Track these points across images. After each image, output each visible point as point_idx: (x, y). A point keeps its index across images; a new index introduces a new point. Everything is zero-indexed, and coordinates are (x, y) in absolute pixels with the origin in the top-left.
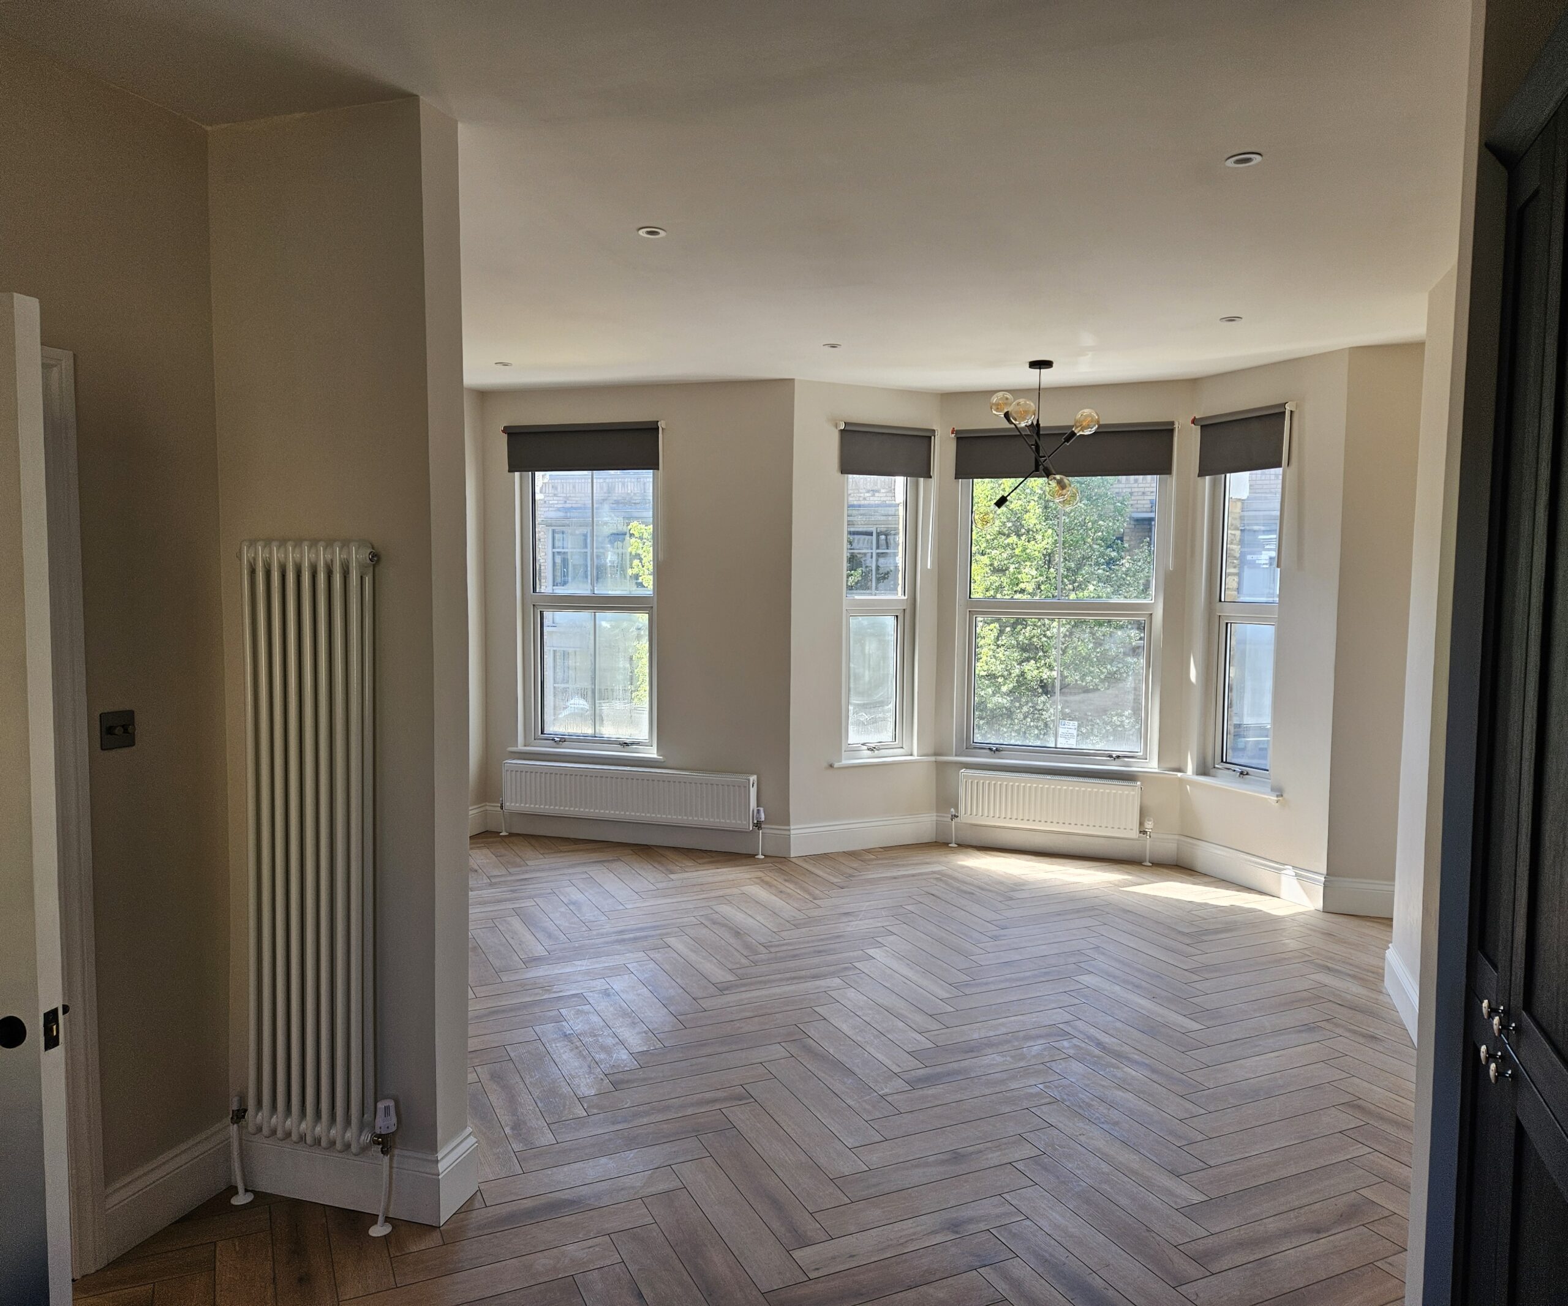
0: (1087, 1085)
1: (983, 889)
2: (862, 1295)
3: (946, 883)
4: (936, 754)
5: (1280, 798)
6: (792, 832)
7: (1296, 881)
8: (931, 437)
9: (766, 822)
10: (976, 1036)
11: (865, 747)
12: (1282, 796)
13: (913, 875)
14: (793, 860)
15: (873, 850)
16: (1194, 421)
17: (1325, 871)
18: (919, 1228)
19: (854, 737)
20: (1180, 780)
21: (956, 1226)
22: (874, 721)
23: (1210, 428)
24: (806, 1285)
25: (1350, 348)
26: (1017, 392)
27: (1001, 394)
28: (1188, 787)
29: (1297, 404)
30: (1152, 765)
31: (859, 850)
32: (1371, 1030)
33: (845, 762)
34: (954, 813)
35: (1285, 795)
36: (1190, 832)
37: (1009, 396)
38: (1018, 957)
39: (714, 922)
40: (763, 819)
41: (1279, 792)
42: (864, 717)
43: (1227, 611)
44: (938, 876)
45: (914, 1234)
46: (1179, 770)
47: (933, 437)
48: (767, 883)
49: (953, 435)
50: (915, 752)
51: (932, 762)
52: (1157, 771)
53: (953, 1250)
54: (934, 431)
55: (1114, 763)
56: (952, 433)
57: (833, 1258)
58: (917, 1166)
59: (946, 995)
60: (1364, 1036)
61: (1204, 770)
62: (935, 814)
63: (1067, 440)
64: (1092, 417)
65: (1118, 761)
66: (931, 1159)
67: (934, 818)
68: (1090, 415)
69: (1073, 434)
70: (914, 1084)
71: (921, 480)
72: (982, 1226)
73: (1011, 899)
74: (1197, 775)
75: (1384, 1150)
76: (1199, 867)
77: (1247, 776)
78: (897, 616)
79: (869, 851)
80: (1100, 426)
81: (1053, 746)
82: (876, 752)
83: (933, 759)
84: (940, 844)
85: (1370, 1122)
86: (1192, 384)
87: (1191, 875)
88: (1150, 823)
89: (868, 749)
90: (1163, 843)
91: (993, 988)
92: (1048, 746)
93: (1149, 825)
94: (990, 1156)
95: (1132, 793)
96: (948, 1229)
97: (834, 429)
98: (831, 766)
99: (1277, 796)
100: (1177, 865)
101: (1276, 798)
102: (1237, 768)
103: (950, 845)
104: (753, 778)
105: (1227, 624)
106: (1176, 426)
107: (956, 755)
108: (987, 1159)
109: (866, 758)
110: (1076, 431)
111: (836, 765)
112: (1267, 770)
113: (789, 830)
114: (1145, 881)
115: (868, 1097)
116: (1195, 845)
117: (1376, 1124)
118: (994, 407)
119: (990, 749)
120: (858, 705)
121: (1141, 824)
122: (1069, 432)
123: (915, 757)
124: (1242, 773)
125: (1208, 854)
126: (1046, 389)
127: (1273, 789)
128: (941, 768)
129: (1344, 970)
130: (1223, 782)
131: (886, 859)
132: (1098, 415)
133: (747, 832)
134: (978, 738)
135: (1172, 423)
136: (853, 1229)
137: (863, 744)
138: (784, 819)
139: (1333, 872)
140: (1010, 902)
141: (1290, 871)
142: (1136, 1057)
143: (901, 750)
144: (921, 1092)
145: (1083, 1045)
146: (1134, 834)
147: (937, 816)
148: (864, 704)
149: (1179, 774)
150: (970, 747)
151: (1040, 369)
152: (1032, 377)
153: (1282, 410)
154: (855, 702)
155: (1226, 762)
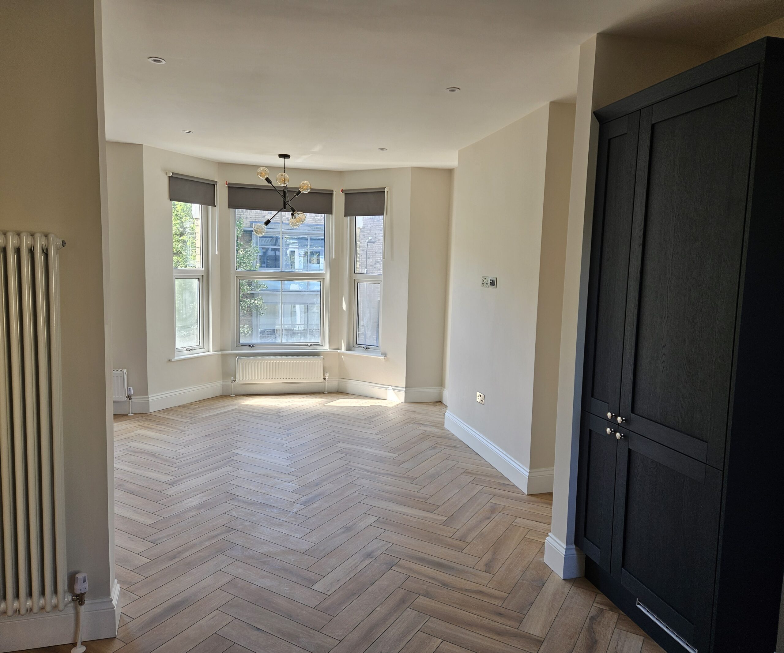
0: (374, 487)
1: (264, 414)
2: (355, 594)
3: (244, 414)
4: (221, 350)
5: (385, 358)
6: (150, 399)
7: (393, 391)
8: (214, 185)
9: (134, 395)
10: (314, 478)
11: (185, 349)
12: (386, 356)
13: (225, 412)
14: (152, 414)
15: (193, 403)
16: (342, 191)
17: (405, 386)
18: (356, 561)
19: (179, 344)
20: (339, 353)
21: (370, 555)
22: (189, 335)
23: (349, 195)
24: (329, 598)
25: (412, 167)
26: (271, 168)
27: (263, 168)
28: (343, 356)
29: (389, 188)
30: (326, 347)
31: (186, 404)
32: (452, 444)
33: (177, 358)
34: (233, 380)
35: (387, 356)
36: (344, 376)
37: (267, 169)
38: (305, 442)
39: (135, 452)
40: (132, 394)
41: (385, 355)
42: (183, 333)
43: (358, 278)
44: (238, 411)
45: (356, 564)
46: (338, 349)
47: (215, 185)
48: (148, 428)
49: (227, 185)
50: (211, 349)
51: (220, 354)
52: (328, 350)
53: (376, 565)
54: (217, 182)
55: (309, 348)
56: (226, 184)
57: (331, 584)
58: (334, 537)
59: (287, 464)
60: (452, 447)
61: (349, 348)
62: (222, 381)
63: (297, 195)
64: (308, 185)
65: (311, 347)
66: (338, 532)
67: (222, 383)
68: (307, 184)
69: (300, 192)
70: (306, 504)
71: (210, 208)
72: (379, 552)
73: (281, 416)
74: (346, 351)
75: (487, 486)
76: (349, 392)
77: (369, 349)
78: (199, 279)
79: (192, 404)
80: (312, 189)
81: (280, 342)
82: (191, 351)
83: (220, 353)
84: (225, 396)
85: (476, 477)
86: (340, 174)
87: (347, 395)
88: (327, 374)
89: (187, 350)
90: (332, 383)
91: (305, 456)
92: (277, 342)
93: (327, 375)
94: (360, 524)
95: (320, 361)
96: (367, 557)
97: (166, 175)
98: (170, 361)
99: (385, 357)
100: (338, 392)
101: (384, 358)
102: (365, 346)
103: (231, 396)
104: (125, 371)
105: (358, 283)
106: (334, 192)
107: (231, 350)
108: (360, 526)
109: (186, 355)
110: (301, 191)
111: (173, 360)
112: (378, 346)
113: (148, 398)
114: (332, 400)
115: (289, 515)
116: (348, 382)
117: (478, 477)
118: (259, 174)
119: (250, 346)
120: (181, 327)
121: (324, 375)
122: (298, 191)
123: (211, 353)
124: (367, 348)
125: (353, 385)
126: (288, 168)
127: (382, 354)
128: (224, 357)
129: (428, 424)
130: (358, 353)
131: (204, 407)
132: (310, 184)
133: (124, 402)
134: (242, 341)
135: (333, 191)
136: (330, 570)
137: (185, 348)
138: (145, 392)
139: (408, 386)
140: (281, 418)
141: (390, 388)
142: (383, 472)
143: (203, 349)
144: (311, 507)
145: (360, 472)
146: (321, 380)
147: (223, 382)
148: (183, 326)
149: (339, 351)
150: (239, 345)
151: (284, 158)
152: (281, 162)
153: (384, 190)
154: (178, 325)
155: (358, 344)
